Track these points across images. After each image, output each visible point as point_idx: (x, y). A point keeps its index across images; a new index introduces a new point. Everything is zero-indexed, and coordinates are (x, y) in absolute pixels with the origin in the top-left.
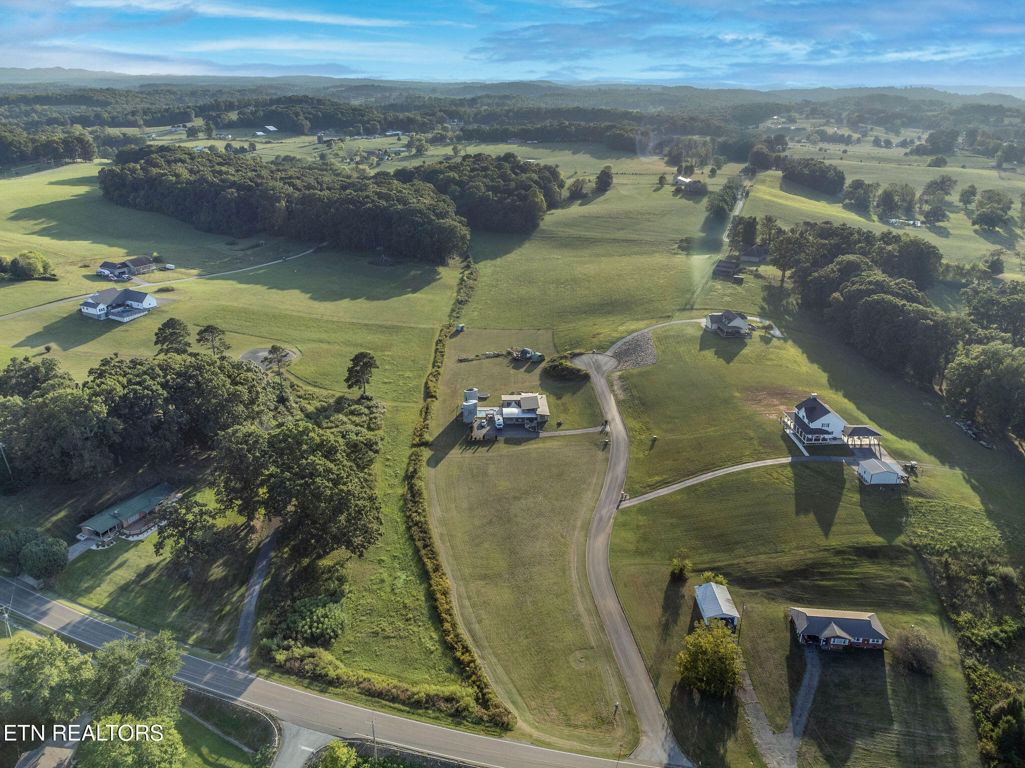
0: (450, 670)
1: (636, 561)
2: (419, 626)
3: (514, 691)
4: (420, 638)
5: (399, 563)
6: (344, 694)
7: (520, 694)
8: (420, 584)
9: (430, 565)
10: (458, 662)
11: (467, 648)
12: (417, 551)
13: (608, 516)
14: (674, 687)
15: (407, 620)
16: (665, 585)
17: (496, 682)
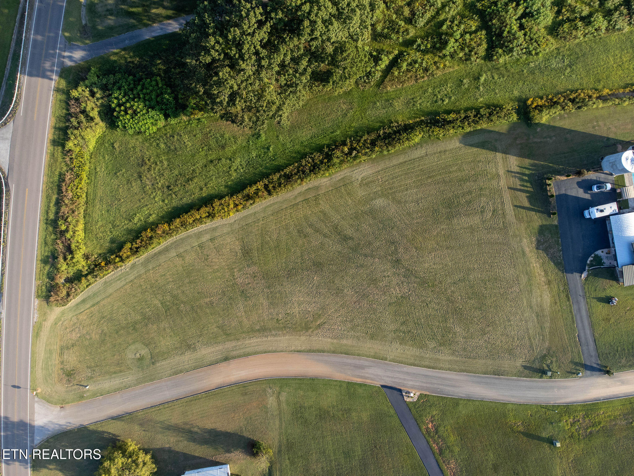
0: (112, 241)
1: (284, 406)
2: (163, 201)
3: (98, 299)
4: (147, 205)
5: (258, 156)
6: (56, 161)
7: (93, 305)
8: (226, 186)
9: (251, 190)
10: (121, 247)
11: (137, 251)
12: (278, 169)
13: (367, 375)
14: (114, 435)
15: (168, 187)
16: (246, 434)
17: (105, 283)
